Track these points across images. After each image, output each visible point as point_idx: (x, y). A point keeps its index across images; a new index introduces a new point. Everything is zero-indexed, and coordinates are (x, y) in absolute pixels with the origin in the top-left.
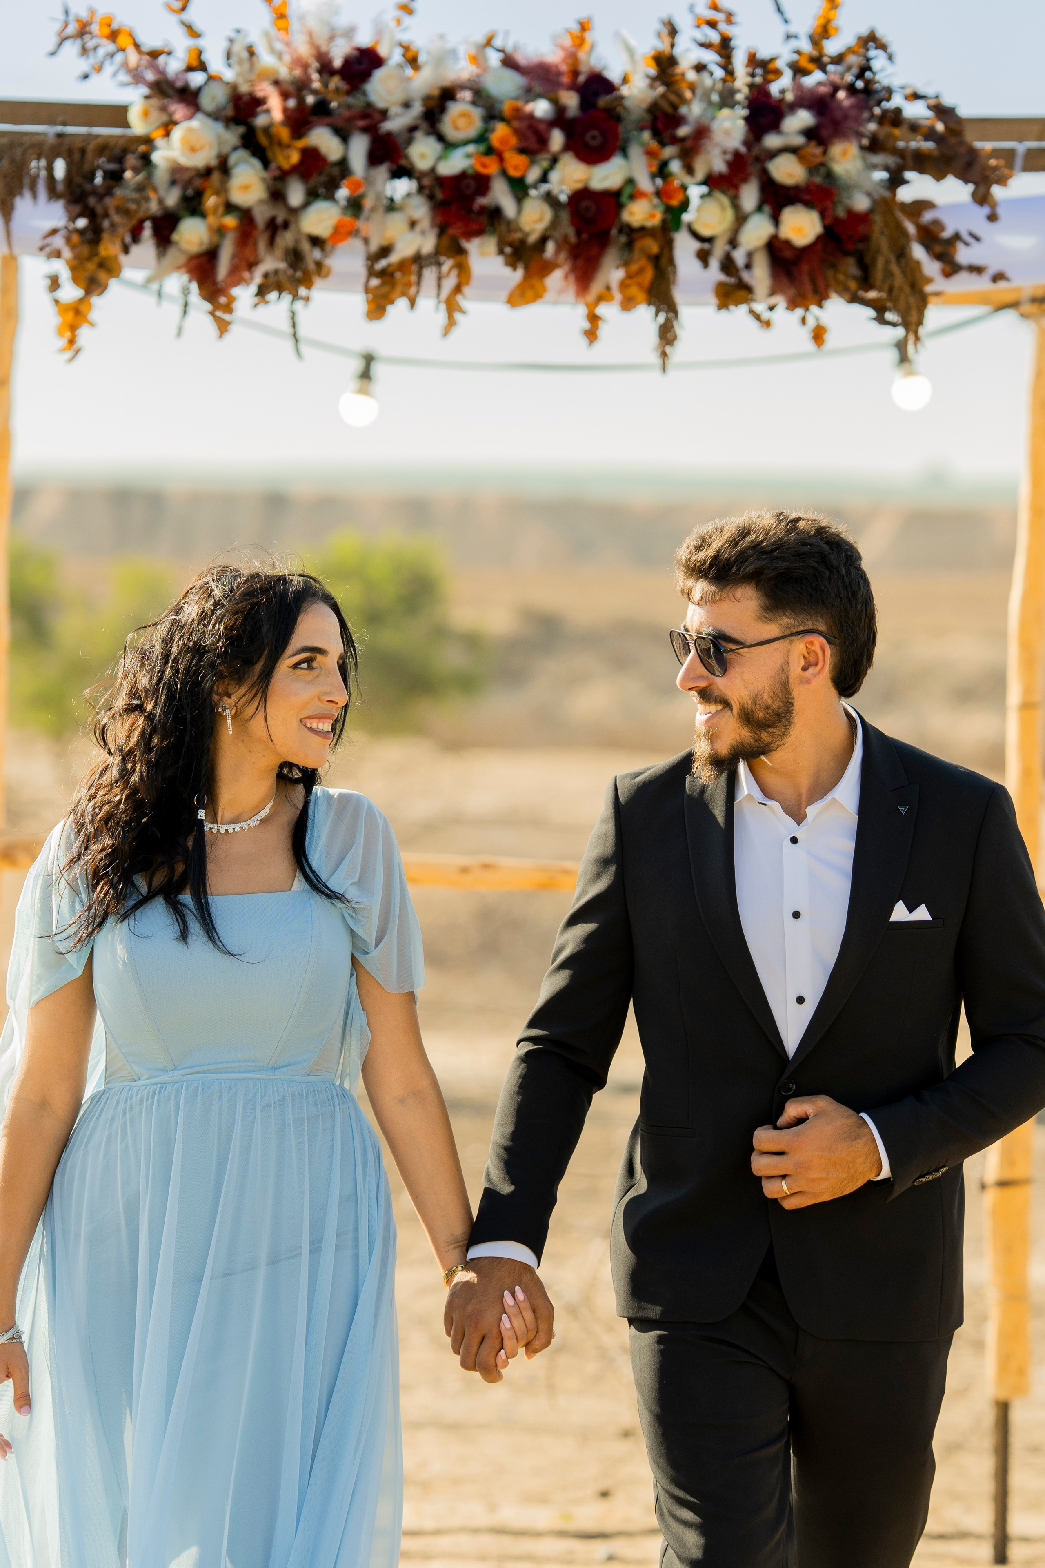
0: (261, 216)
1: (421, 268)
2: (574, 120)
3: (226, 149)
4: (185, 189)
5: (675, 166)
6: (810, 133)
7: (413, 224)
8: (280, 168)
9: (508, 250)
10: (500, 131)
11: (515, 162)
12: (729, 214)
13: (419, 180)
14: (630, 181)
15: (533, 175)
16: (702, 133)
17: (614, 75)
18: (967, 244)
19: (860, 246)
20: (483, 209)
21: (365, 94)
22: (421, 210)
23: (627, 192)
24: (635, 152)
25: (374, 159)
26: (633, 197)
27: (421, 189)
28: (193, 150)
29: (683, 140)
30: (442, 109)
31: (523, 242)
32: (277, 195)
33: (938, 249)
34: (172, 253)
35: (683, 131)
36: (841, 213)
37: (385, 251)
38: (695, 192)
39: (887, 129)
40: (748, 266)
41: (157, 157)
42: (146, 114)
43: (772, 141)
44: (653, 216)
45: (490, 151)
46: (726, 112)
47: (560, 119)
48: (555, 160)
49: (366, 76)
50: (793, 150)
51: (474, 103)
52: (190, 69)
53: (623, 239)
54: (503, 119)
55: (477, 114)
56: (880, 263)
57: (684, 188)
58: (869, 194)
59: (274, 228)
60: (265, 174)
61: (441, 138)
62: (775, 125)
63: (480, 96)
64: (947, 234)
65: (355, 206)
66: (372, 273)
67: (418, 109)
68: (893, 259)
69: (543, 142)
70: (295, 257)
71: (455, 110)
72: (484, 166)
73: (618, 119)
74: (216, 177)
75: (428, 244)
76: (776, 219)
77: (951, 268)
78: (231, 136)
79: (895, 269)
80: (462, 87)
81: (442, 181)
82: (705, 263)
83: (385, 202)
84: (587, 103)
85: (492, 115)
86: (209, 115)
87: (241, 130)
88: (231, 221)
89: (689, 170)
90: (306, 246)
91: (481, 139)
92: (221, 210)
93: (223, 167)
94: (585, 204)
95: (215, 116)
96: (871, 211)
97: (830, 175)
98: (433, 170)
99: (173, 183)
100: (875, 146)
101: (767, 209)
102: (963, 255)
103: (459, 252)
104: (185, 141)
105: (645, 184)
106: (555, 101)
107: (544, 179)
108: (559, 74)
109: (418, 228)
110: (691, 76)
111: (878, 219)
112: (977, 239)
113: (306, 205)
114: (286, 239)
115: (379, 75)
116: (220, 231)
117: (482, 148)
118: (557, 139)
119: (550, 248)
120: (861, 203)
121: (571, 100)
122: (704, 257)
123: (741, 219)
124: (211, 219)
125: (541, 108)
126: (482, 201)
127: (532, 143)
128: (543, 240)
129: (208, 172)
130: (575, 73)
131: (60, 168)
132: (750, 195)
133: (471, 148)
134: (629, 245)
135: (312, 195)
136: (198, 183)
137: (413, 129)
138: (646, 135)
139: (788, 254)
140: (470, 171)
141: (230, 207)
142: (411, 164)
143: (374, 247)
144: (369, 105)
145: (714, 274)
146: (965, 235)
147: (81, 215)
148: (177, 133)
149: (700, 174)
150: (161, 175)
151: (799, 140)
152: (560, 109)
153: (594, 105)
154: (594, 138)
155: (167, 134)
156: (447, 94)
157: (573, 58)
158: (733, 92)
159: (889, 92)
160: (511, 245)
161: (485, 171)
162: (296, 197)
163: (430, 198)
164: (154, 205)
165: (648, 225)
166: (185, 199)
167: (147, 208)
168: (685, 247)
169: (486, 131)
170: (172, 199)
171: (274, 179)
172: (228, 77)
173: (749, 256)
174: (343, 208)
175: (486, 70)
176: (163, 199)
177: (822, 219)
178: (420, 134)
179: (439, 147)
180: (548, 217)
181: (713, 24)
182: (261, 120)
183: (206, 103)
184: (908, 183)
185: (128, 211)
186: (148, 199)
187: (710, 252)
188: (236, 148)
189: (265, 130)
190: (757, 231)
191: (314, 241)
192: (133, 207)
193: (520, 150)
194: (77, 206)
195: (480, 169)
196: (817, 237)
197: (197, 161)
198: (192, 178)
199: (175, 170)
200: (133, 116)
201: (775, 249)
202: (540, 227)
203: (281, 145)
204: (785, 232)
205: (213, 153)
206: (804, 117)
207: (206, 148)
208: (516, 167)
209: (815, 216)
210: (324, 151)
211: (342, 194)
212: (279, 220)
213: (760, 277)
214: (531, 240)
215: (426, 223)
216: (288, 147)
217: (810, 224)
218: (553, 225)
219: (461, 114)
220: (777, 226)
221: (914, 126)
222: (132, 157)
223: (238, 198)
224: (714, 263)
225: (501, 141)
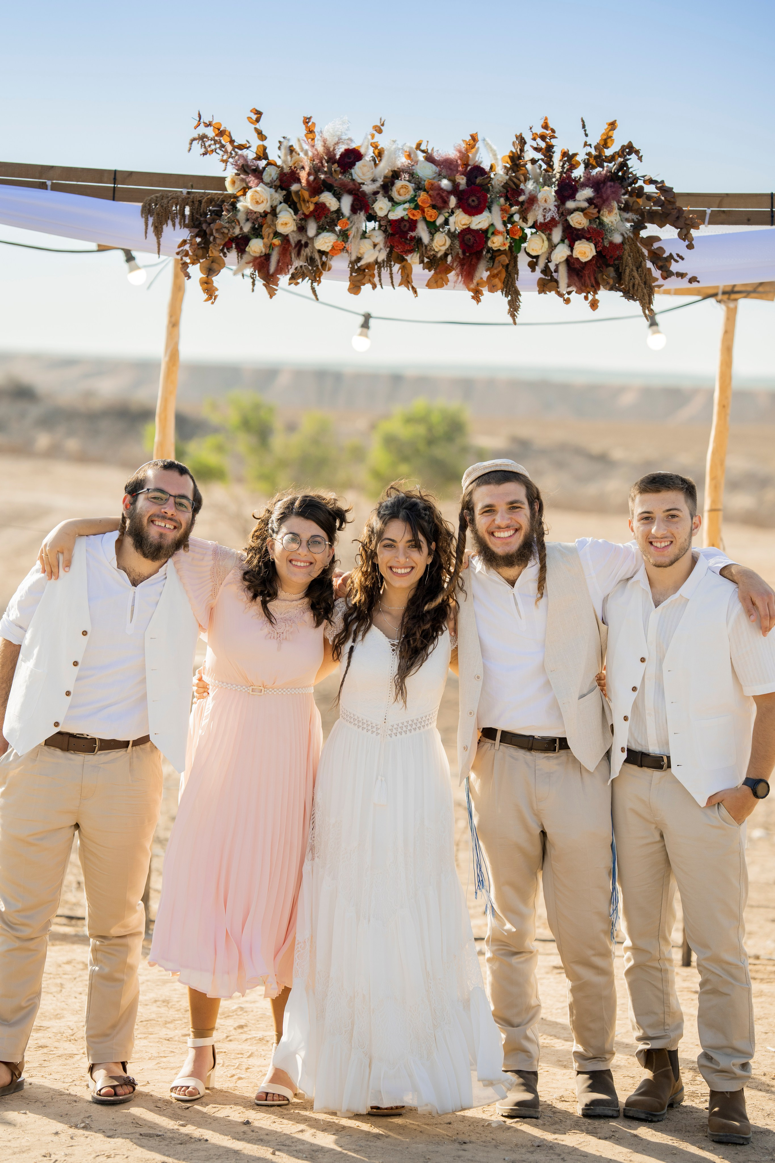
0: (293, 239)
1: (380, 268)
2: (463, 191)
3: (275, 203)
4: (253, 223)
5: (516, 217)
6: (590, 201)
7: (375, 245)
8: (304, 214)
9: (426, 260)
10: (423, 195)
11: (430, 213)
12: (546, 243)
13: (379, 221)
14: (492, 225)
15: (440, 221)
16: (532, 200)
17: (486, 166)
18: (677, 261)
19: (616, 262)
20: (413, 238)
21: (351, 174)
22: (379, 238)
23: (491, 231)
24: (496, 209)
25: (354, 210)
26: (493, 234)
27: (380, 226)
28: (257, 202)
29: (522, 204)
30: (393, 184)
31: (435, 256)
32: (302, 229)
33: (660, 264)
34: (246, 257)
35: (522, 198)
36: (606, 244)
37: (359, 259)
38: (528, 231)
39: (635, 198)
40: (556, 271)
41: (239, 205)
42: (233, 183)
43: (570, 204)
44: (505, 244)
45: (417, 207)
46: (546, 188)
47: (455, 190)
48: (453, 213)
49: (352, 165)
50: (582, 210)
51: (409, 181)
52: (259, 158)
53: (489, 255)
54: (425, 190)
55: (411, 186)
56: (628, 271)
57: (522, 229)
58: (622, 235)
59: (300, 246)
60: (295, 217)
61: (391, 199)
62: (572, 197)
63: (413, 176)
64: (665, 256)
65: (344, 235)
66: (352, 270)
67: (380, 182)
68: (634, 269)
69: (446, 202)
70: (311, 260)
71: (399, 184)
72: (414, 215)
73: (488, 190)
74: (269, 217)
75: (382, 256)
76: (571, 247)
77: (667, 274)
78: (279, 196)
79: (635, 274)
80: (404, 171)
81: (392, 223)
82: (533, 270)
83: (361, 232)
84: (470, 182)
85: (419, 187)
86: (266, 184)
87: (284, 192)
88: (277, 241)
89: (525, 219)
90: (317, 256)
91: (412, 200)
92: (272, 235)
93: (274, 212)
94: (468, 236)
95: (270, 185)
96: (623, 243)
97: (602, 223)
98: (387, 216)
99: (247, 220)
100: (626, 208)
101: (566, 241)
102: (674, 267)
103: (401, 260)
104: (253, 198)
105: (500, 227)
106: (453, 181)
107: (446, 222)
108: (457, 166)
109: (378, 248)
110: (529, 166)
111: (627, 247)
112: (683, 259)
113: (318, 234)
114: (307, 251)
115: (358, 164)
116: (271, 247)
117: (412, 205)
118: (453, 201)
119: (449, 258)
120: (617, 239)
121: (462, 180)
122: (532, 266)
123: (552, 247)
124: (266, 240)
125: (445, 183)
126: (413, 234)
127: (440, 204)
128: (446, 255)
129: (265, 214)
130: (467, 165)
131: (187, 211)
132: (557, 234)
133: (407, 205)
134: (493, 259)
135: (321, 229)
136: (260, 220)
137: (376, 193)
138: (502, 200)
139: (577, 266)
140: (406, 218)
141: (276, 234)
142: (376, 213)
143: (354, 258)
144: (353, 180)
145: (538, 274)
146: (675, 256)
147: (197, 235)
148: (249, 193)
149: (530, 223)
150: (241, 216)
151: (585, 205)
152: (455, 185)
153: (474, 183)
154: (473, 201)
155: (244, 194)
156: (396, 175)
157: (464, 157)
158: (550, 178)
159: (636, 179)
160: (428, 258)
161: (415, 218)
162: (312, 230)
163: (385, 231)
164: (237, 231)
165: (502, 249)
166: (253, 228)
167: (234, 233)
168: (523, 261)
169: (415, 196)
170: (247, 228)
171: (301, 220)
172: (279, 162)
173: (557, 266)
174: (338, 236)
175: (417, 162)
176: (241, 229)
177: (596, 248)
178: (380, 196)
179: (390, 204)
180: (448, 242)
181: (543, 138)
182: (295, 187)
183: (266, 177)
184: (645, 228)
185: (223, 233)
186: (234, 228)
187: (536, 264)
188: (281, 203)
189: (297, 193)
190: (561, 253)
191: (322, 253)
192: (226, 231)
193: (434, 207)
194: (197, 230)
195: (411, 217)
196: (593, 257)
197: (260, 209)
198: (257, 218)
199: (249, 213)
200: (228, 183)
201: (571, 263)
202: (444, 249)
203: (304, 200)
204: (576, 254)
205: (269, 204)
206: (587, 193)
207: (265, 202)
208: (431, 216)
209: (592, 246)
210: (328, 205)
211: (338, 228)
212: (303, 242)
213: (562, 276)
214: (439, 255)
215: (381, 245)
216: (308, 202)
217: (589, 250)
218: (451, 247)
219: (402, 187)
220: (572, 251)
221: (649, 197)
222: (226, 206)
223: (281, 229)
224: (538, 269)
225: (423, 202)
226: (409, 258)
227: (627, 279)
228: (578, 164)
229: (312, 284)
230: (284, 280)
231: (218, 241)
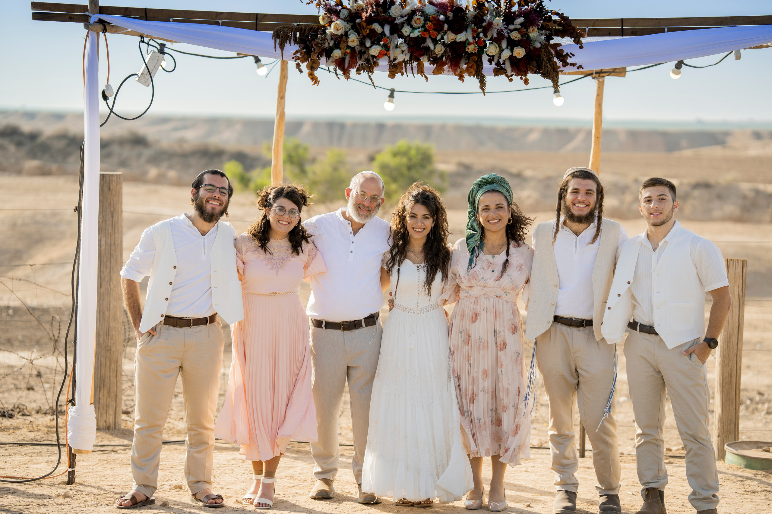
0: (357, 50)
1: (405, 64)
2: (452, 20)
3: (347, 30)
4: (335, 41)
5: (481, 35)
6: (521, 24)
7: (403, 52)
8: (363, 35)
9: (431, 59)
10: (429, 23)
11: (432, 32)
12: (498, 48)
13: (405, 38)
14: (467, 39)
15: (439, 37)
16: (490, 24)
17: (464, 7)
18: (571, 57)
19: (537, 58)
20: (424, 47)
21: (389, 13)
22: (405, 47)
23: (467, 42)
24: (469, 30)
25: (392, 33)
26: (468, 44)
27: (405, 41)
28: (337, 30)
29: (484, 27)
30: (412, 18)
31: (436, 57)
32: (362, 43)
33: (561, 59)
34: (331, 59)
35: (484, 24)
36: (531, 48)
37: (395, 60)
38: (488, 42)
39: (546, 23)
40: (504, 63)
41: (327, 31)
42: (323, 19)
43: (511, 27)
44: (475, 50)
45: (426, 30)
46: (497, 18)
47: (447, 21)
48: (445, 33)
49: (389, 8)
50: (518, 30)
51: (421, 16)
52: (337, 5)
53: (466, 56)
54: (430, 21)
55: (422, 19)
56: (544, 63)
57: (485, 41)
58: (540, 43)
59: (361, 53)
60: (359, 37)
61: (411, 26)
62: (512, 23)
63: (423, 13)
64: (564, 54)
65: (386, 47)
66: (390, 66)
67: (405, 17)
68: (547, 62)
69: (442, 28)
70: (368, 61)
71: (416, 17)
72: (424, 35)
73: (465, 20)
74: (344, 37)
75: (407, 58)
76: (512, 51)
77: (565, 64)
78: (349, 26)
79: (548, 65)
80: (418, 10)
81: (412, 39)
82: (491, 63)
83: (395, 45)
84: (455, 16)
85: (427, 19)
86: (342, 19)
87: (352, 24)
88: (348, 51)
89: (486, 36)
90: (371, 58)
91: (423, 26)
92: (345, 47)
93: (346, 34)
94: (454, 46)
95: (344, 20)
96: (541, 48)
97: (528, 37)
98: (409, 36)
99: (332, 39)
100: (542, 28)
101: (509, 47)
102: (569, 60)
103: (418, 60)
104: (335, 27)
105: (472, 40)
106: (445, 15)
107: (442, 38)
108: (447, 6)
109: (404, 53)
110: (486, 5)
111: (543, 50)
112: (574, 55)
113: (371, 47)
114: (365, 56)
115: (392, 7)
116: (346, 54)
117: (423, 29)
118: (446, 27)
119: (444, 59)
120: (538, 45)
121: (450, 15)
122: (490, 61)
123: (501, 51)
124: (342, 50)
125: (442, 17)
126: (424, 45)
127: (438, 28)
128: (442, 56)
129: (342, 36)
130: (453, 6)
131: (298, 35)
132: (504, 44)
133: (420, 29)
134: (468, 58)
135: (373, 44)
136: (339, 39)
137: (403, 23)
138: (473, 25)
139: (515, 61)
140: (420, 36)
141: (348, 47)
142: (403, 34)
143: (392, 59)
144: (390, 16)
145: (493, 66)
146: (570, 54)
147: (303, 48)
148: (333, 25)
149: (489, 37)
150: (328, 37)
151: (519, 27)
152: (447, 18)
153: (457, 17)
154: (457, 26)
155: (330, 25)
156: (414, 12)
157: (451, 1)
158: (499, 12)
159: (548, 12)
160: (432, 58)
161: (425, 37)
162: (368, 44)
163: (408, 44)
164: (326, 45)
165: (473, 52)
166: (335, 44)
167: (324, 46)
168: (485, 58)
169: (425, 24)
170: (331, 44)
171: (361, 39)
172: (349, 7)
173: (504, 61)
174: (382, 47)
175: (425, 5)
176: (329, 44)
177: (526, 51)
178: (405, 25)
179: (411, 29)
180: (443, 49)
182: (358, 21)
183: (342, 16)
184: (553, 39)
185: (319, 46)
186: (325, 44)
187: (493, 60)
188: (350, 29)
189: (359, 24)
190: (506, 54)
191: (373, 57)
192: (320, 45)
193: (435, 30)
194: (303, 45)
195: (423, 36)
196: (524, 56)
197: (339, 33)
198: (337, 38)
199: (333, 35)
200: (320, 19)
201: (512, 59)
202: (441, 53)
203: (363, 28)
204: (515, 54)
205: (343, 31)
206: (520, 20)
207: (342, 29)
208: (434, 35)
209: (524, 50)
210: (376, 30)
211: (382, 43)
212: (363, 51)
213: (508, 67)
214: (438, 56)
215: (407, 51)
216: (366, 28)
217: (522, 52)
218: (445, 52)
219: (418, 19)
220: (512, 52)
221: (555, 22)
222: (320, 31)
223: (350, 44)
224: (493, 63)
225: (429, 27)
226: (421, 58)
227: (544, 68)
228: (515, 4)
229: (368, 74)
230: (353, 71)
231: (316, 51)
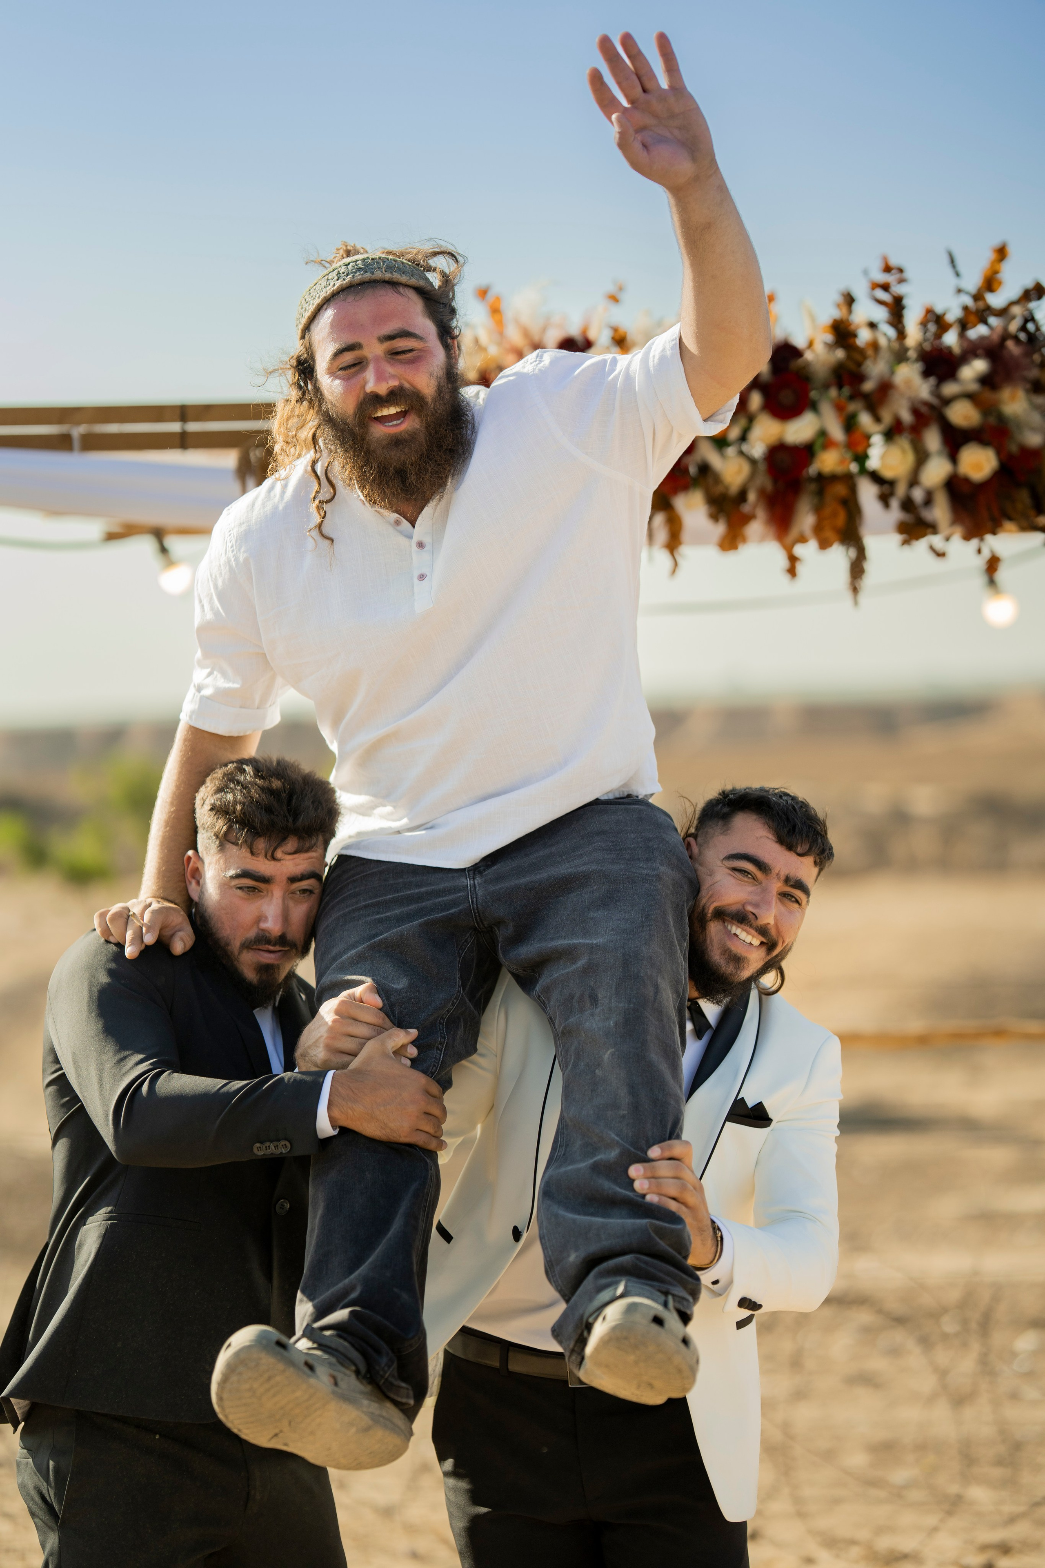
2: (768, 383)
5: (863, 418)
6: (983, 380)
9: (713, 503)
12: (910, 458)
14: (823, 433)
15: (734, 433)
16: (885, 388)
17: (799, 342)
19: (1032, 478)
23: (820, 442)
24: (825, 407)
26: (825, 447)
29: (867, 394)
31: (725, 493)
35: (867, 387)
36: (1015, 449)
38: (876, 442)
40: (927, 504)
43: (950, 389)
44: (842, 464)
46: (902, 367)
48: (755, 419)
50: (970, 396)
53: (816, 484)
57: (870, 435)
62: (953, 375)
73: (806, 380)
76: (956, 458)
82: (887, 504)
84: (777, 368)
94: (780, 456)
97: (1002, 416)
101: (947, 450)
105: (836, 434)
107: (743, 437)
110: (865, 334)
118: (755, 400)
119: (751, 498)
120: (1034, 440)
122: (885, 499)
123: (922, 461)
128: (743, 491)
132: (933, 440)
134: (821, 493)
138: (834, 392)
139: (967, 490)
145: (895, 514)
149: (885, 423)
153: (785, 369)
154: (785, 397)
158: (906, 349)
160: (715, 497)
165: (836, 472)
168: (867, 493)
173: (929, 495)
177: (998, 456)
180: (747, 470)
181: (886, 287)
187: (892, 494)
190: (937, 470)
196: (994, 472)
201: (955, 486)
202: (740, 479)
204: (963, 470)
206: (979, 366)
209: (991, 453)
213: (940, 512)
214: (733, 492)
217: (986, 461)
218: (752, 478)
220: (956, 465)
224: (895, 503)
226: (680, 501)
228: (949, 325)
